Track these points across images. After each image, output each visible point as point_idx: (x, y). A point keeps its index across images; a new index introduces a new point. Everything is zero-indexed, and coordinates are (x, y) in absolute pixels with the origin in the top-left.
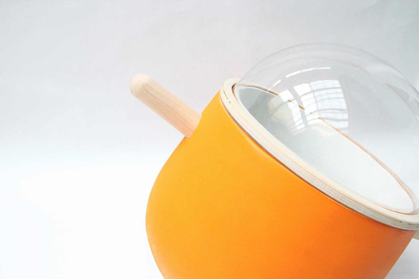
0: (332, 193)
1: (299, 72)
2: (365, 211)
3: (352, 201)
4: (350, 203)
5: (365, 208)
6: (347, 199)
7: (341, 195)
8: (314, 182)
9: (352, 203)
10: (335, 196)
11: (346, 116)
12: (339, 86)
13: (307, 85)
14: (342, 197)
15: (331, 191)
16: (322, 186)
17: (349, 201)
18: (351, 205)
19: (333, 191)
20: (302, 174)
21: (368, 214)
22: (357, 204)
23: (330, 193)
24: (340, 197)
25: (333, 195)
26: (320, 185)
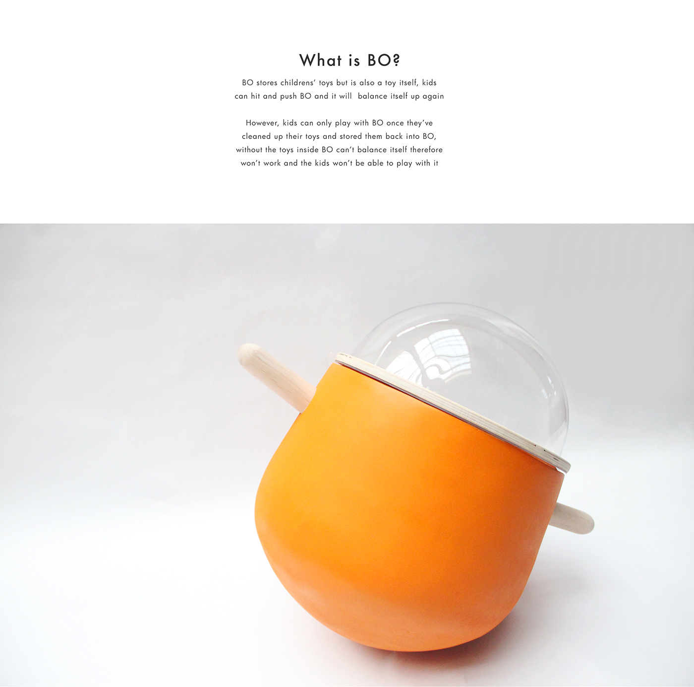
0: (462, 413)
1: (414, 328)
2: (496, 430)
3: (482, 420)
4: (481, 422)
5: (496, 427)
6: (478, 417)
7: (471, 414)
8: (443, 405)
9: (483, 422)
10: (465, 416)
11: (468, 360)
12: (459, 334)
13: (426, 339)
14: (472, 416)
15: (461, 411)
16: (452, 408)
17: (479, 420)
18: (482, 424)
19: (463, 410)
20: (431, 399)
21: (500, 433)
22: (488, 423)
23: (460, 413)
24: (470, 417)
25: (463, 415)
26: (450, 407)
